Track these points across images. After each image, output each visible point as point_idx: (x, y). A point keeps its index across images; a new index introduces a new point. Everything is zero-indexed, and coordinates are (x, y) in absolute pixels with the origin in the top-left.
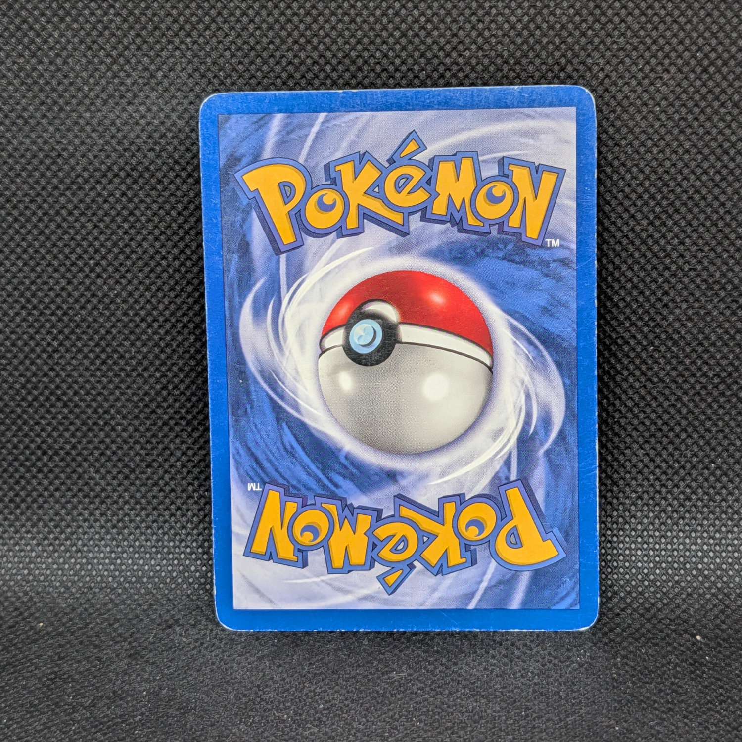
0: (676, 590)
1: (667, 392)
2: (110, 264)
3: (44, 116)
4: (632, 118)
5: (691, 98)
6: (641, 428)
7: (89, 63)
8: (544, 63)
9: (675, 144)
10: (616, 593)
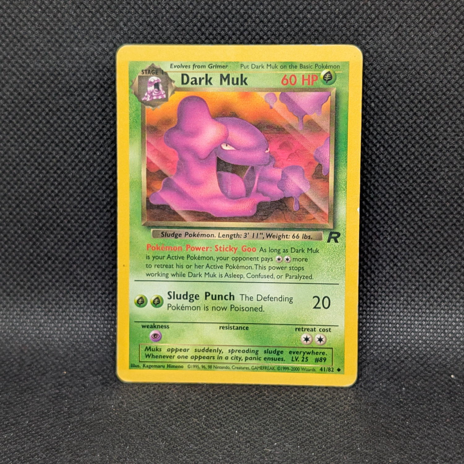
0: (439, 346)
1: (435, 223)
2: (90, 142)
3: (50, 49)
4: (415, 52)
5: (452, 40)
6: (419, 246)
7: (78, 16)
8: (361, 18)
9: (442, 68)
10: (402, 348)
